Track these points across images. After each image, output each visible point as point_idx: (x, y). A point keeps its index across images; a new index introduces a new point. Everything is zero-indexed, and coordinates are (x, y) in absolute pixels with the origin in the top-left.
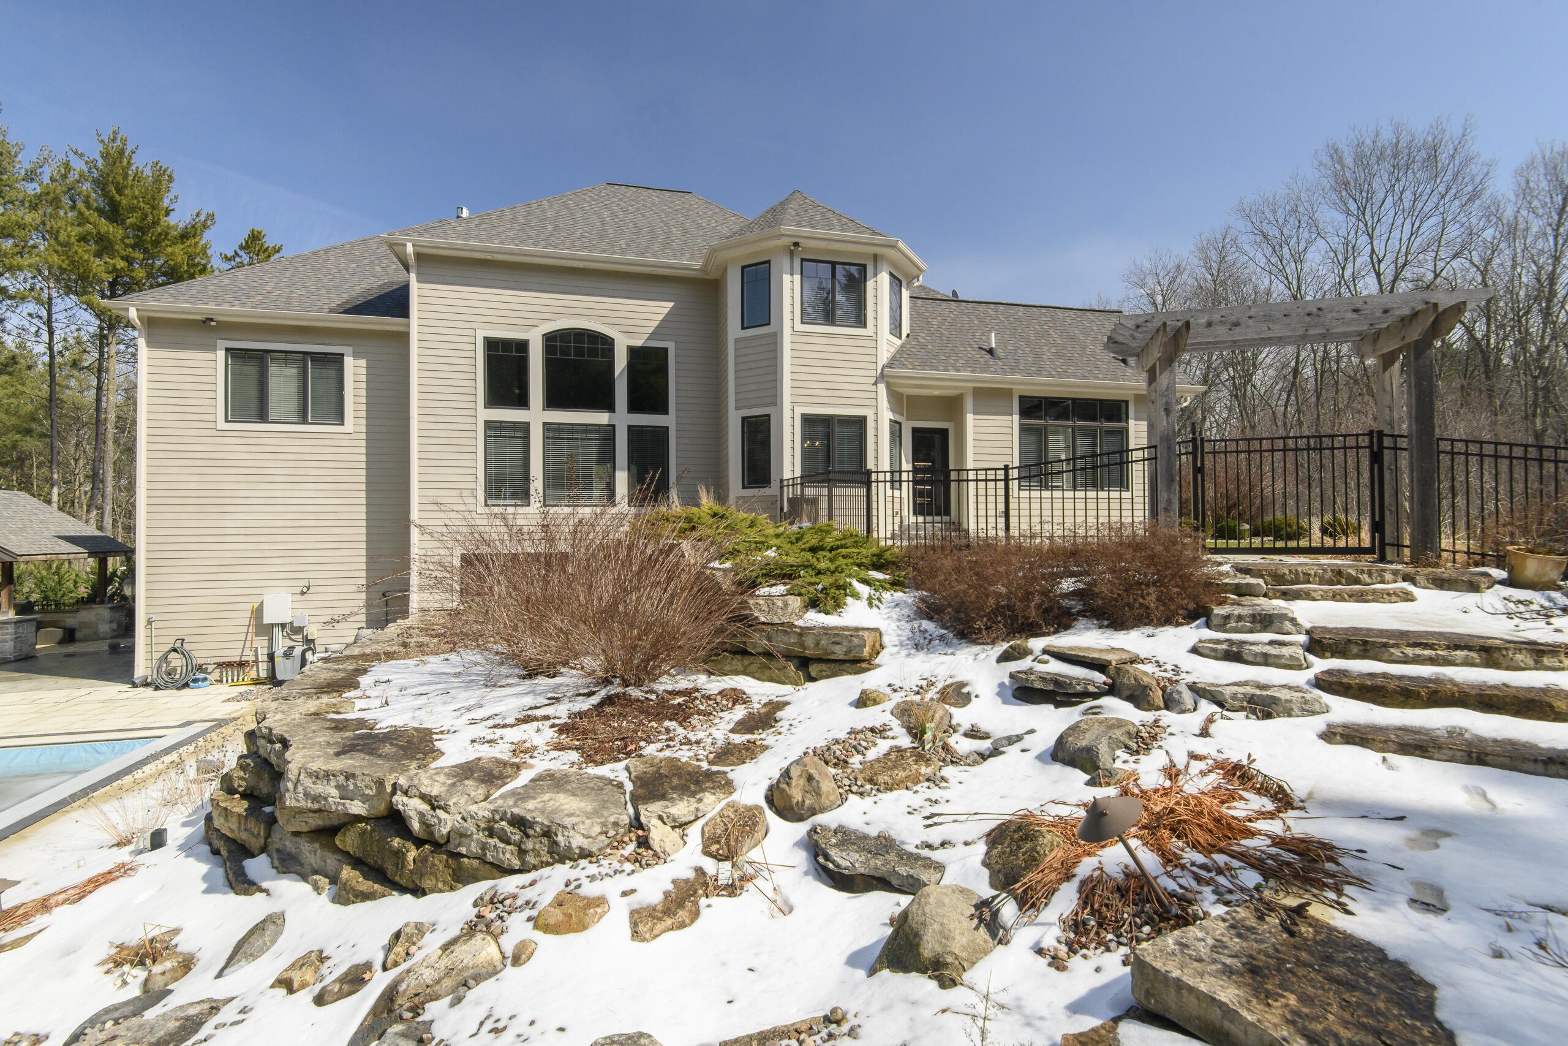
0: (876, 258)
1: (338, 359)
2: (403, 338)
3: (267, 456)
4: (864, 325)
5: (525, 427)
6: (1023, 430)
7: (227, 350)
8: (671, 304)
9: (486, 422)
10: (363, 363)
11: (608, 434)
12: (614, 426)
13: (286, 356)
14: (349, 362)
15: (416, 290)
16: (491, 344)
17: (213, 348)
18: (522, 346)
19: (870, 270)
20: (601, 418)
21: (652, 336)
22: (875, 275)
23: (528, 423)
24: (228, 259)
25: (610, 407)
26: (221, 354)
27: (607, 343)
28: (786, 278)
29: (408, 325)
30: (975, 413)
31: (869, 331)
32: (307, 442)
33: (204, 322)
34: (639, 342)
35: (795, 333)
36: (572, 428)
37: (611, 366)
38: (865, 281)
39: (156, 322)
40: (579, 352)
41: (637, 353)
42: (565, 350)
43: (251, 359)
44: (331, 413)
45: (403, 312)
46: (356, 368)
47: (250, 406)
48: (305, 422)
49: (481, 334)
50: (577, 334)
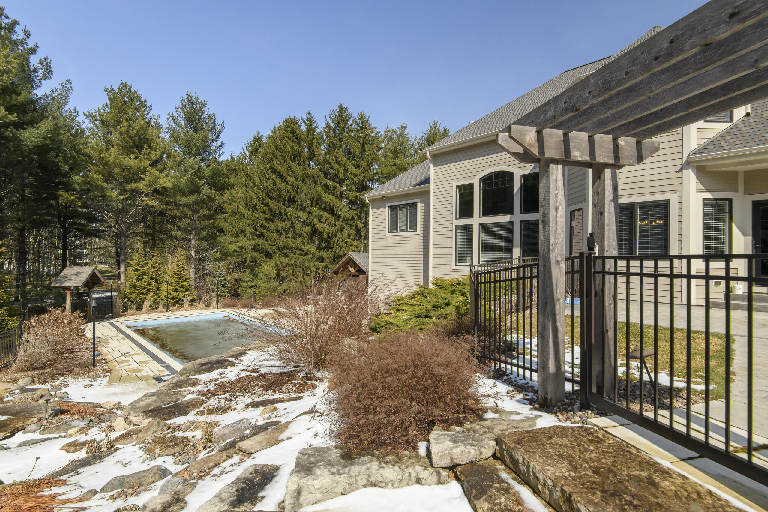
1: (415, 205)
2: (428, 192)
3: (397, 245)
5: (472, 227)
7: (389, 207)
9: (457, 226)
10: (423, 205)
11: (510, 226)
12: (513, 222)
13: (402, 206)
14: (419, 205)
15: (433, 171)
16: (459, 187)
17: (385, 207)
18: (471, 186)
20: (505, 218)
23: (473, 225)
25: (510, 211)
26: (387, 208)
27: (510, 176)
29: (429, 187)
32: (408, 239)
33: (382, 198)
36: (493, 225)
37: (512, 189)
39: (373, 201)
40: (497, 184)
41: (525, 178)
42: (490, 184)
43: (393, 209)
44: (414, 227)
45: (429, 183)
46: (420, 207)
47: (394, 227)
48: (407, 231)
49: (455, 184)
50: (497, 174)
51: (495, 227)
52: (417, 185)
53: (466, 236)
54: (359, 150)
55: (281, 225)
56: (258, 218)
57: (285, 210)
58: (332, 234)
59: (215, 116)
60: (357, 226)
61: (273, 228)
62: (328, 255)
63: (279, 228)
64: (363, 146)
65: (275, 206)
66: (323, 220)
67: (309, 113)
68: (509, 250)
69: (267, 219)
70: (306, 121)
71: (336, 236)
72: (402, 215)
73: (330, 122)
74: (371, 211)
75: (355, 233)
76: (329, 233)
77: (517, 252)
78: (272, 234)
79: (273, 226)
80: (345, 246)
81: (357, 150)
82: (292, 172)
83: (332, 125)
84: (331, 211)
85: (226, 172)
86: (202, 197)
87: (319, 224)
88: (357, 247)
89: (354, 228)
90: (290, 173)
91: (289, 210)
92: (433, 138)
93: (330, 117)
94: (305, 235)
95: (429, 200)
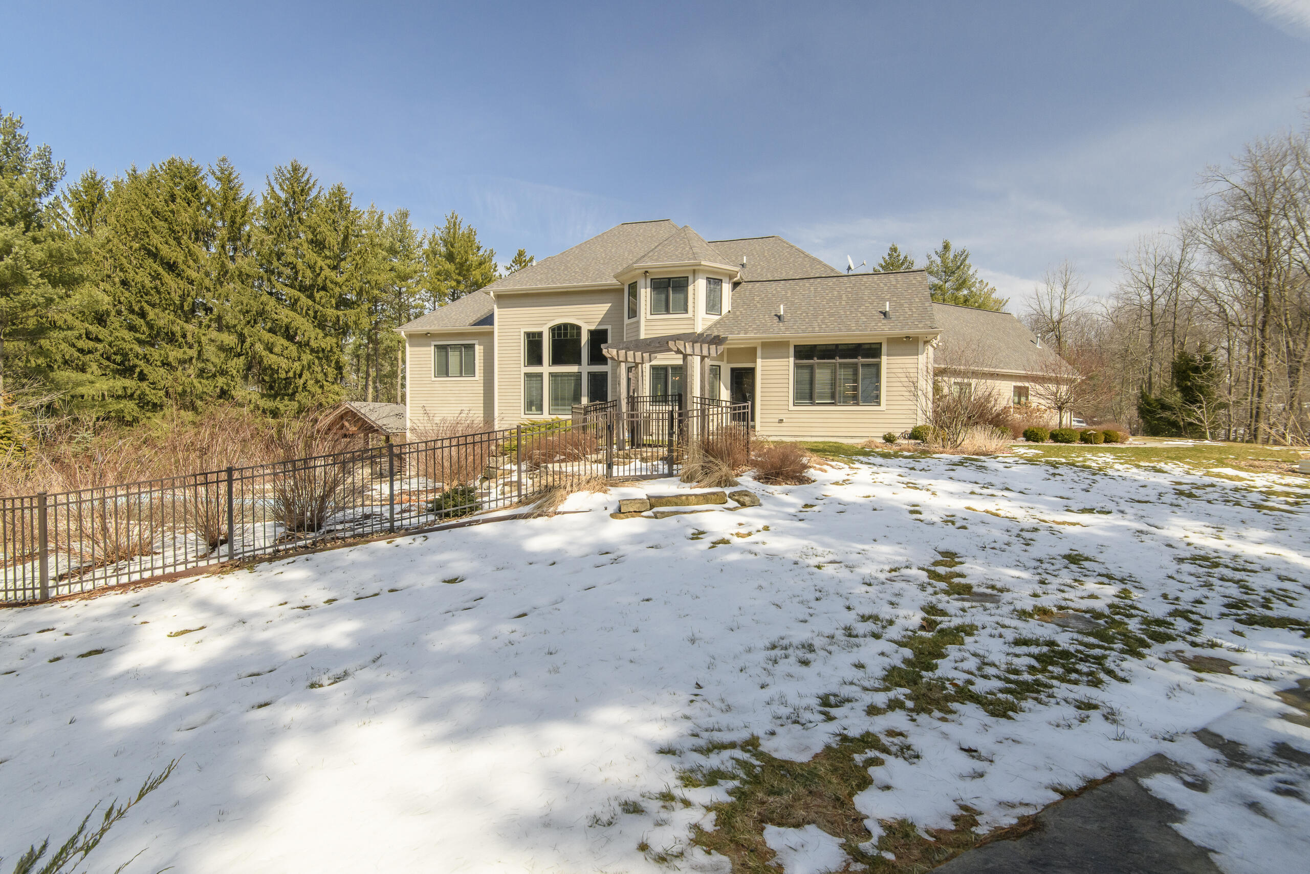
0: (694, 272)
1: (472, 347)
2: (491, 334)
3: (448, 392)
4: (686, 311)
5: (540, 375)
6: (797, 366)
8: (610, 305)
9: (525, 373)
10: (482, 347)
11: (578, 376)
12: (581, 373)
13: (454, 346)
14: (477, 347)
15: (497, 312)
16: (528, 335)
17: (430, 346)
18: (540, 334)
19: (691, 280)
20: (574, 369)
21: (600, 323)
22: (694, 282)
23: (542, 373)
24: (508, 269)
25: (578, 361)
26: (433, 347)
27: (579, 328)
28: (643, 291)
29: (494, 329)
30: (762, 358)
31: (690, 314)
32: (463, 385)
33: (426, 334)
34: (593, 328)
35: (647, 320)
36: (562, 375)
37: (579, 341)
38: (687, 286)
39: (411, 336)
40: (565, 335)
41: (592, 333)
42: (559, 335)
43: (443, 349)
44: (471, 371)
45: (492, 323)
46: (479, 350)
47: (443, 370)
48: (461, 376)
49: (523, 330)
50: (565, 326)
51: (565, 376)
52: (475, 325)
53: (535, 384)
54: (338, 244)
55: (174, 354)
56: (123, 339)
57: (182, 328)
58: (295, 373)
59: (50, 153)
60: (337, 362)
61: (157, 357)
62: (286, 406)
63: (171, 359)
64: (346, 238)
65: (162, 319)
66: (277, 350)
67: (224, 160)
68: (577, 398)
69: (140, 342)
70: (218, 174)
71: (300, 376)
72: (454, 358)
73: (277, 188)
74: (408, 348)
75: (335, 372)
76: (289, 371)
77: (585, 400)
78: (157, 369)
79: (156, 354)
80: (320, 392)
81: (335, 244)
82: (194, 261)
83: (283, 196)
84: (289, 334)
85: (75, 256)
86: (37, 299)
87: (271, 356)
88: (337, 394)
89: (333, 365)
90: (191, 262)
91: (190, 328)
92: (454, 239)
93: (276, 179)
94: (235, 372)
95: (493, 342)
